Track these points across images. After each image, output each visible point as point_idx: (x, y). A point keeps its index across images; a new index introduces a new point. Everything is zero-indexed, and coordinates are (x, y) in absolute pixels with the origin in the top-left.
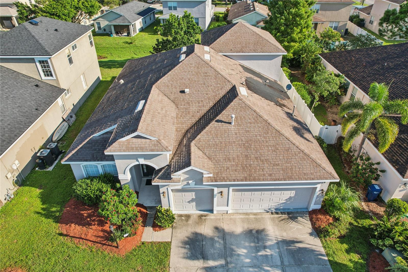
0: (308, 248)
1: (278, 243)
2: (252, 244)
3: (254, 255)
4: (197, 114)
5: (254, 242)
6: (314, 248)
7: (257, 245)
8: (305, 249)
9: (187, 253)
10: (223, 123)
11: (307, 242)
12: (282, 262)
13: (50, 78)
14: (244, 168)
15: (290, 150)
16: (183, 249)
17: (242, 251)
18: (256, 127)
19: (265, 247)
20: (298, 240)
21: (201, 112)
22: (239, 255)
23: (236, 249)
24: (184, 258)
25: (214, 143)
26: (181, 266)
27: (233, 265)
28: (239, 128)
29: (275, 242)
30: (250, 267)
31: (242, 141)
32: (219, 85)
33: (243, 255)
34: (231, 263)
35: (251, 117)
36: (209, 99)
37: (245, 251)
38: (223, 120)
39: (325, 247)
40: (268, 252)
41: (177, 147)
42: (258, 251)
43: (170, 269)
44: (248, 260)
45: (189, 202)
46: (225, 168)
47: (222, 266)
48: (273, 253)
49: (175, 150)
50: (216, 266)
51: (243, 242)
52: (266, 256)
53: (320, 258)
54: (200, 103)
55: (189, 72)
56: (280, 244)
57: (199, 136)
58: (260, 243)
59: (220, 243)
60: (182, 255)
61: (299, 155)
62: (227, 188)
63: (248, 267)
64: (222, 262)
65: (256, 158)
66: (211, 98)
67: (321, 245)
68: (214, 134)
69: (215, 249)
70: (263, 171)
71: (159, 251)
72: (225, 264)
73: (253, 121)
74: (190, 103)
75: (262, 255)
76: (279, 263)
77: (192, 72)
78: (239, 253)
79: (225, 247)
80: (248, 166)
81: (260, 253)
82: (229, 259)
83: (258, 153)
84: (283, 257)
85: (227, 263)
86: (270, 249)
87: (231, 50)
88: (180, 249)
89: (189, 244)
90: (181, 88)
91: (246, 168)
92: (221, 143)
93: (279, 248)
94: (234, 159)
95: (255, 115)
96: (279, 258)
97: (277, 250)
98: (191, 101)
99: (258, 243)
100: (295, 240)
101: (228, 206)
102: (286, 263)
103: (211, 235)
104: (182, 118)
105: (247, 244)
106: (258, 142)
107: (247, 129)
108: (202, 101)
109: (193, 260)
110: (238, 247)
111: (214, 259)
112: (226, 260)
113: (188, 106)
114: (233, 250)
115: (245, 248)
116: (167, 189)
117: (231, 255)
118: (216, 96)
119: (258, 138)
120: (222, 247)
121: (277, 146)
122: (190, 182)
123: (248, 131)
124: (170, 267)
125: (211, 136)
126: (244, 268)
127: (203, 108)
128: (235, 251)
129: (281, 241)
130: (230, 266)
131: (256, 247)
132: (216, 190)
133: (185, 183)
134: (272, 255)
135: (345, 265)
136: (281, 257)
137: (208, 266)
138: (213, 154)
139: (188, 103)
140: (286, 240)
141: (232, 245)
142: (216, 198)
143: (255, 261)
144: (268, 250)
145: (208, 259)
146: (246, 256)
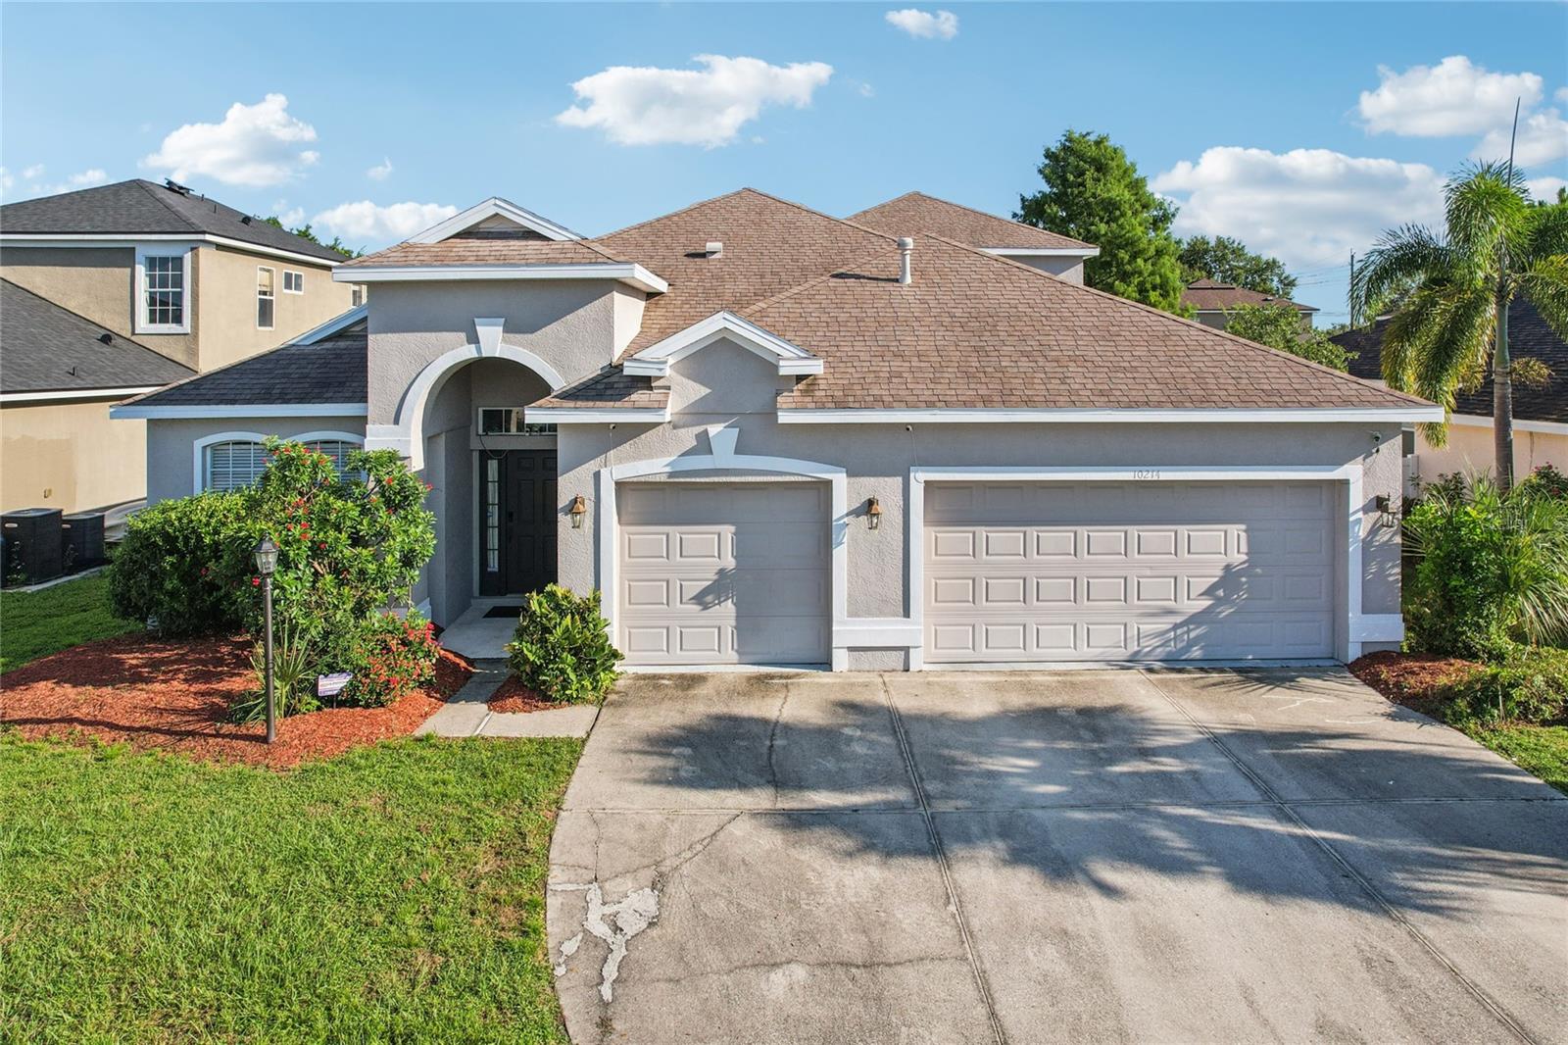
1: (1215, 741)
3: (1082, 772)
5: (1077, 738)
7: (1096, 745)
9: (675, 770)
10: (864, 281)
11: (1384, 735)
13: (170, 327)
14: (970, 376)
15: (1174, 338)
16: (654, 757)
17: (1009, 764)
22: (992, 775)
23: (973, 758)
24: (657, 782)
26: (637, 806)
27: (963, 803)
28: (937, 289)
29: (1198, 737)
31: (952, 316)
33: (1016, 775)
34: (949, 796)
37: (1027, 762)
38: (862, 274)
40: (1170, 765)
42: (1108, 762)
43: (562, 813)
45: (700, 599)
46: (884, 375)
47: (892, 808)
48: (1197, 767)
50: (856, 805)
51: (1007, 739)
52: (1162, 774)
54: (767, 277)
55: (726, 219)
56: (1231, 742)
57: (760, 305)
58: (1115, 742)
59: (872, 743)
60: (643, 775)
62: (900, 479)
63: (1062, 806)
64: (900, 794)
65: (1025, 353)
66: (813, 267)
67: (1474, 743)
68: (825, 302)
69: (843, 760)
70: (1064, 382)
72: (913, 801)
73: (992, 277)
75: (1133, 774)
76: (1249, 795)
77: (736, 220)
79: (906, 754)
80: (990, 370)
81: (1120, 769)
82: (932, 786)
83: (1033, 343)
84: (1268, 777)
85: (924, 798)
86: (1179, 757)
88: (635, 756)
89: (690, 745)
90: (691, 248)
92: (860, 320)
96: (1241, 782)
97: (1222, 759)
98: (732, 273)
99: (1100, 741)
101: (907, 614)
103: (821, 722)
105: (1034, 744)
106: (1026, 319)
107: (971, 293)
108: (775, 273)
109: (714, 788)
110: (981, 753)
111: (843, 787)
112: (914, 787)
114: (952, 761)
115: (1024, 753)
116: (597, 476)
117: (948, 776)
118: (832, 263)
119: (1021, 310)
120: (887, 753)
122: (714, 430)
124: (559, 808)
126: (1036, 812)
128: (965, 764)
129: (1231, 735)
131: (1091, 752)
132: (845, 494)
133: (688, 437)
134: (1193, 772)
136: (1251, 776)
139: (717, 278)
141: (949, 747)
142: (844, 547)
143: (1095, 790)
144: (1164, 759)
145: (802, 788)
146: (1040, 777)
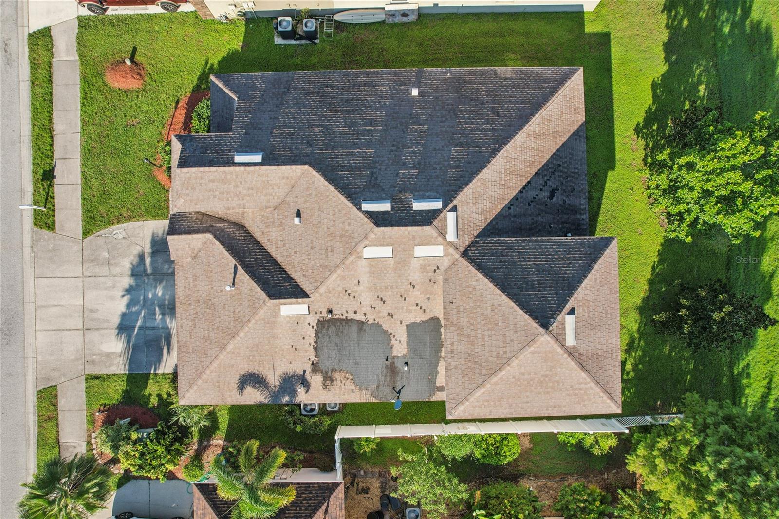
0: (162, 358)
1: (167, 328)
2: (166, 302)
3: (156, 302)
4: (266, 239)
5: (169, 305)
6: (163, 364)
7: (166, 307)
8: (161, 355)
9: (158, 236)
10: (233, 274)
11: (169, 359)
12: (148, 328)
14: (187, 296)
15: (205, 356)
16: (162, 232)
17: (160, 292)
18: (230, 319)
19: (163, 314)
20: (171, 350)
21: (268, 244)
22: (156, 287)
23: (162, 285)
24: (153, 234)
25: (212, 262)
26: (145, 232)
27: (146, 281)
28: (229, 296)
29: (170, 326)
30: (144, 297)
31: (214, 298)
32: (310, 271)
33: (155, 292)
34: (148, 279)
35: (242, 314)
36: (289, 256)
37: (160, 294)
38: (237, 275)
39: (163, 375)
40: (159, 317)
41: (217, 216)
42: (160, 307)
44: (150, 296)
46: (187, 275)
47: (145, 270)
48: (158, 321)
49: (211, 214)
50: (146, 265)
51: (169, 293)
52: (155, 314)
53: (152, 367)
54: (282, 243)
55: (334, 221)
56: (168, 331)
57: (217, 243)
58: (168, 311)
59: (169, 269)
60: (155, 231)
61: (200, 365)
63: (144, 295)
64: (149, 271)
65: (197, 313)
66: (290, 259)
67: (166, 372)
68: (221, 262)
69: (162, 264)
70: (185, 318)
71: (160, 208)
72: (148, 273)
73: (237, 316)
74: (281, 228)
75: (155, 310)
76: (148, 325)
77: (334, 226)
78: (158, 287)
79: (164, 274)
80: (189, 302)
81: (157, 309)
82: (152, 277)
83: (201, 317)
84: (154, 331)
85: (148, 275)
86: (161, 319)
87: (452, 303)
88: (162, 229)
90: (305, 211)
91: (187, 299)
92: (211, 272)
93: (162, 328)
94: (195, 286)
95: (245, 320)
96: (152, 325)
97: (160, 326)
98: (284, 229)
99: (168, 308)
100: (171, 347)
102: (148, 332)
104: (261, 217)
105: (167, 297)
106: (213, 318)
107: (227, 306)
108: (284, 245)
109: (151, 243)
110: (164, 288)
111: (152, 263)
112: (151, 274)
113: (277, 225)
114: (161, 282)
115: (163, 294)
117: (155, 280)
118: (294, 266)
119: (217, 319)
120: (165, 271)
121: (209, 341)
123: (224, 308)
125: (218, 259)
126: (143, 291)
127: (274, 247)
128: (160, 284)
129: (170, 332)
130: (145, 278)
131: (164, 305)
134: (155, 319)
135: (146, 388)
136: (153, 328)
137: (146, 257)
138: (200, 261)
139: (281, 225)
140: (171, 337)
141: (166, 282)
143: (149, 302)
144: (160, 317)
145: (152, 257)
146: (155, 295)
